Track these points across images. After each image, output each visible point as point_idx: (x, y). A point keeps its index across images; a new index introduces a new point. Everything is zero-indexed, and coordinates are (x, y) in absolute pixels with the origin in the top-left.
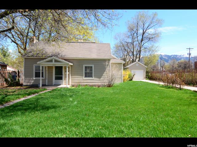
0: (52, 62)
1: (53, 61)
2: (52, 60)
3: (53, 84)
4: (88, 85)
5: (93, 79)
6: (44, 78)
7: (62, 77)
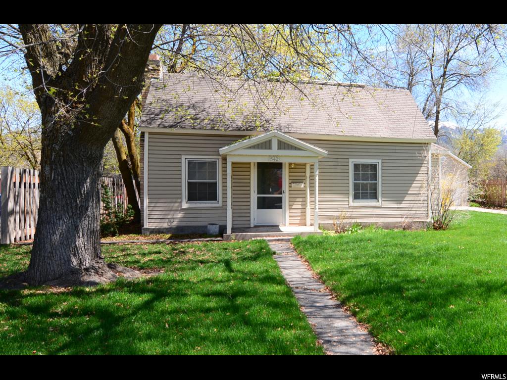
0: (270, 148)
1: (275, 144)
2: (270, 141)
3: (252, 225)
4: (373, 224)
5: (379, 204)
6: (220, 204)
7: (280, 200)
